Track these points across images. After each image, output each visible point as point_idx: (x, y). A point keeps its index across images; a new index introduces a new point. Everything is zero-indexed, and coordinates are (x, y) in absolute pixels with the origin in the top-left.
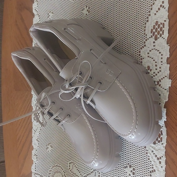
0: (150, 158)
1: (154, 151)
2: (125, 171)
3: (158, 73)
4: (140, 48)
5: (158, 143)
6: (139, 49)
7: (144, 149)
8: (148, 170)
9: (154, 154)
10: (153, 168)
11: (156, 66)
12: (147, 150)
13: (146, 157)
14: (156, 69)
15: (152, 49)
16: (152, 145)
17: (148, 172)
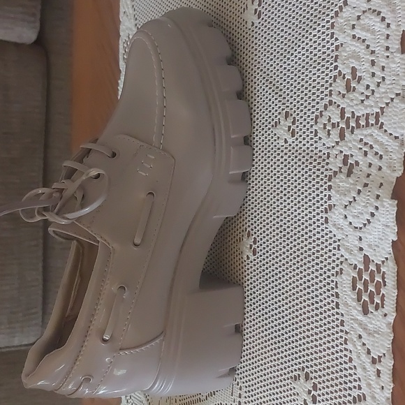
0: (354, 356)
1: (364, 335)
2: (294, 388)
3: (379, 84)
4: (332, 14)
5: (375, 313)
6: (332, 17)
7: (340, 328)
8: (350, 395)
9: (364, 344)
10: (360, 388)
11: (373, 63)
12: (347, 333)
13: (345, 352)
14: (373, 75)
15: (364, 12)
16: (359, 318)
17: (349, 398)
